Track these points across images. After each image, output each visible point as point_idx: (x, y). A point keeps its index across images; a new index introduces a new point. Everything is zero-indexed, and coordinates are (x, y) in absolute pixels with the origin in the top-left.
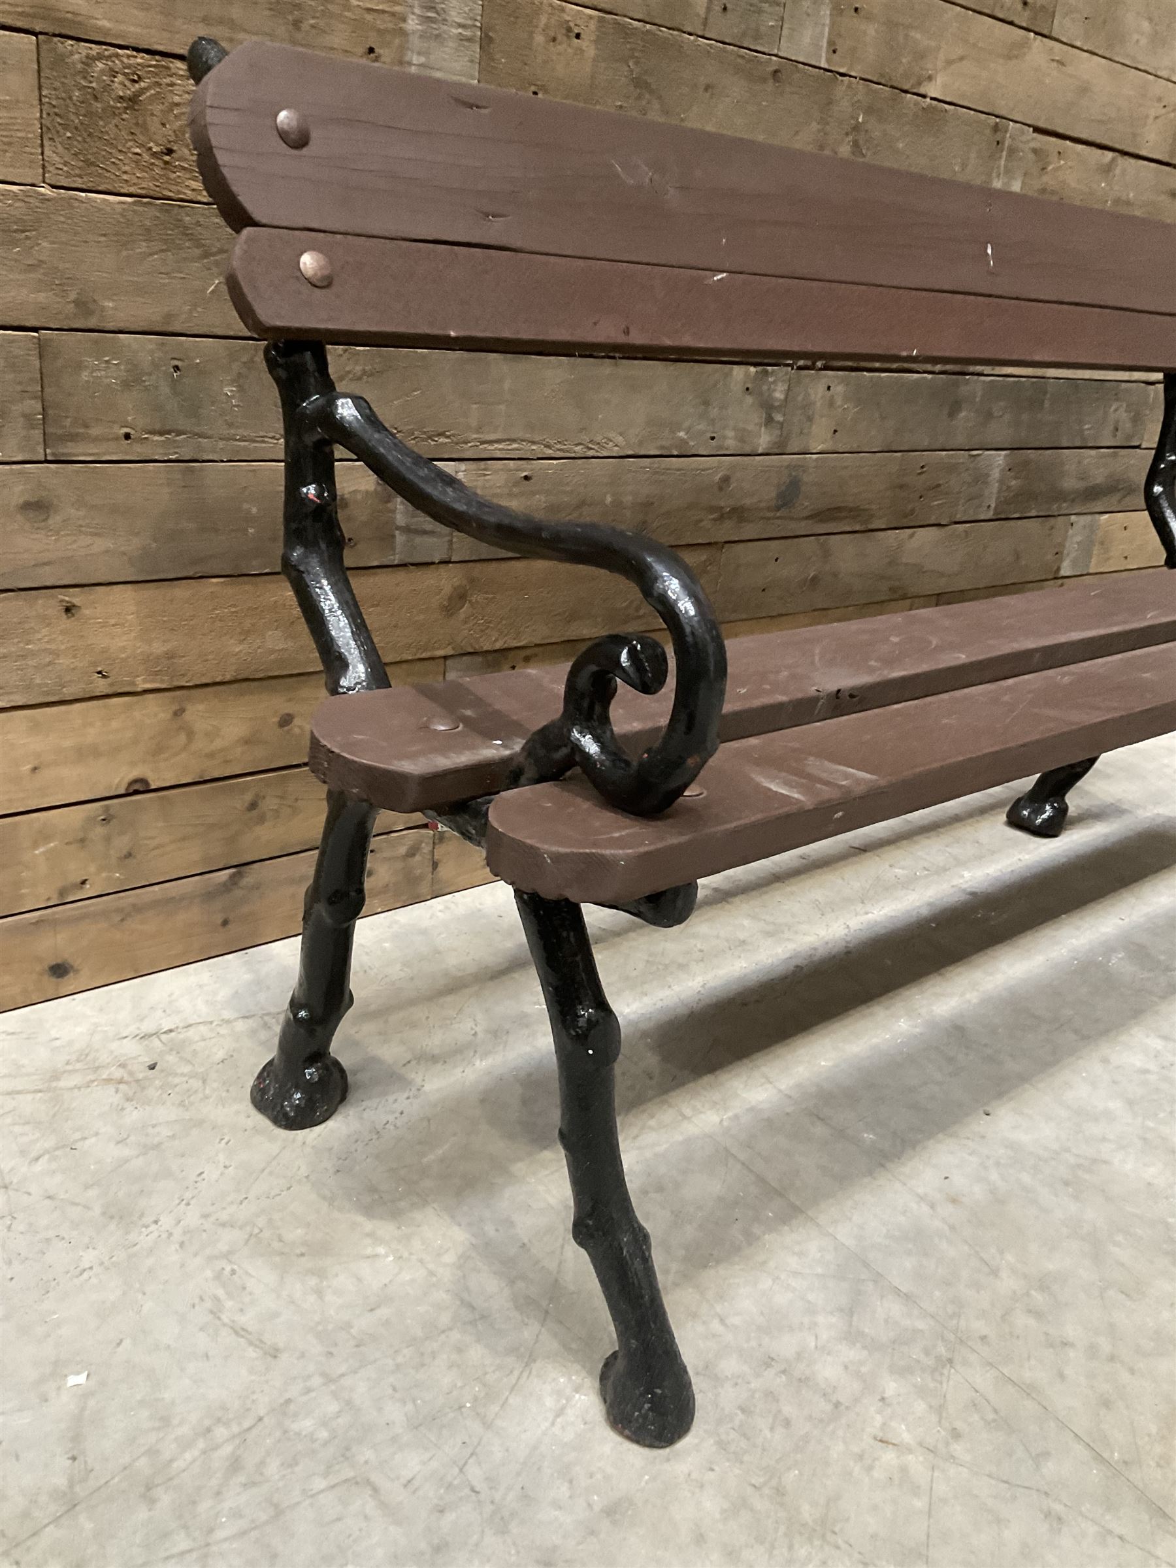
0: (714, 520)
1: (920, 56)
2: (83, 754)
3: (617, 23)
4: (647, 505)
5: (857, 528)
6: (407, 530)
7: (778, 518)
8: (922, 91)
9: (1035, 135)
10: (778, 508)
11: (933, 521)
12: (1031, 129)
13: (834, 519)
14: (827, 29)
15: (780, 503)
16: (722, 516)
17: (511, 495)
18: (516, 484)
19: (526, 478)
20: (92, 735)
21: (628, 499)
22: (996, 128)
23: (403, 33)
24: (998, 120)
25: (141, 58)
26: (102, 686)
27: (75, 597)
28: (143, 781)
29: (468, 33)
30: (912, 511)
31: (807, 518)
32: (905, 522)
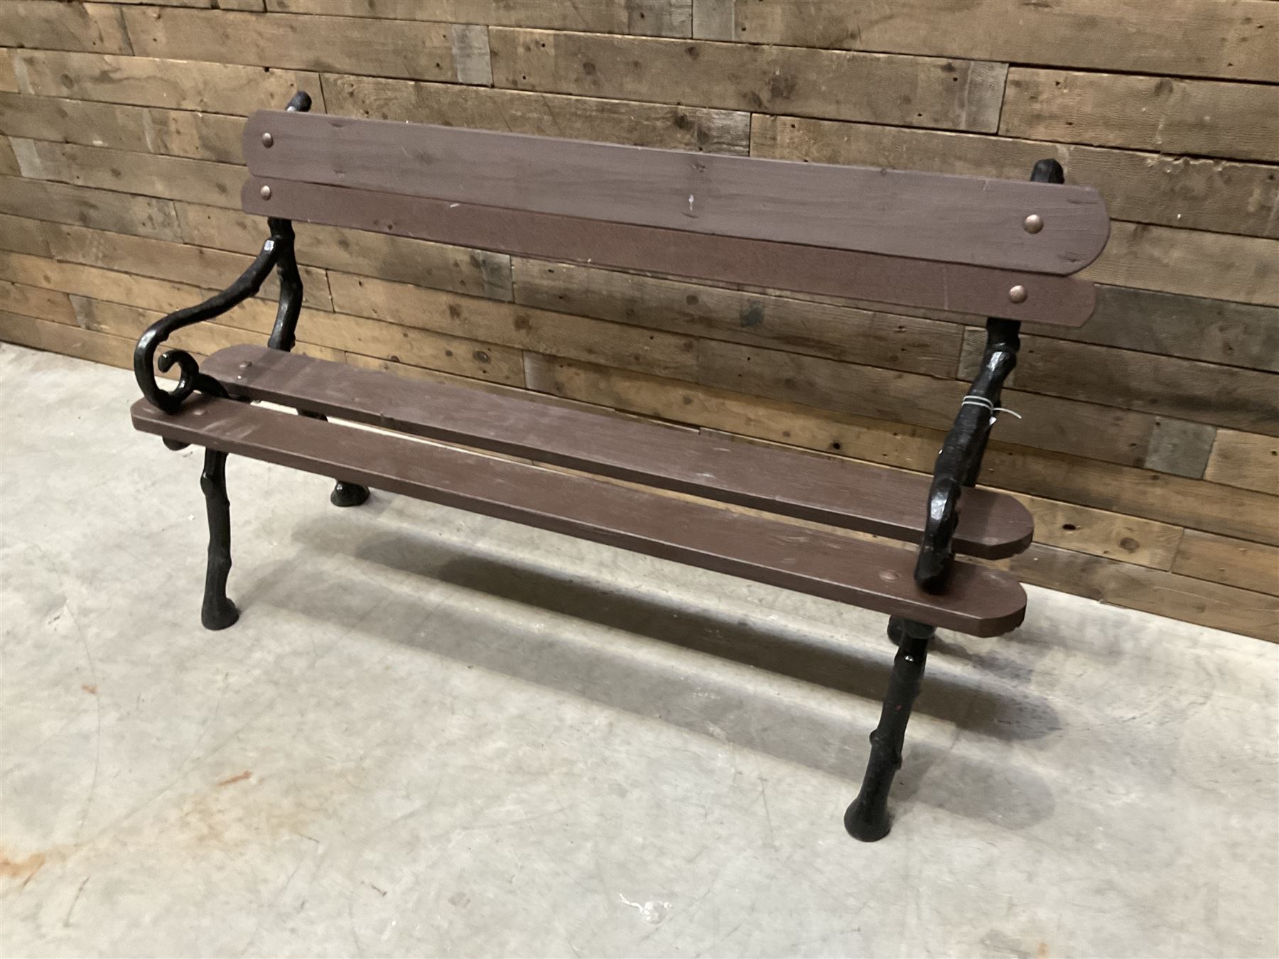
0: (688, 321)
1: (838, 20)
2: (375, 339)
3: (565, 35)
4: (633, 301)
5: (829, 356)
6: (490, 283)
7: (744, 332)
8: (846, 46)
9: (1013, 69)
10: (743, 326)
11: (922, 370)
12: (1007, 65)
13: (803, 345)
14: (733, 16)
15: (745, 322)
16: (692, 320)
17: (542, 278)
18: (545, 272)
19: (550, 271)
20: (377, 333)
21: (618, 295)
22: (949, 68)
23: (452, 56)
24: (951, 61)
25: (352, 78)
26: (375, 316)
27: (363, 280)
28: (396, 357)
29: (483, 51)
30: (894, 359)
31: (774, 338)
32: (887, 364)
